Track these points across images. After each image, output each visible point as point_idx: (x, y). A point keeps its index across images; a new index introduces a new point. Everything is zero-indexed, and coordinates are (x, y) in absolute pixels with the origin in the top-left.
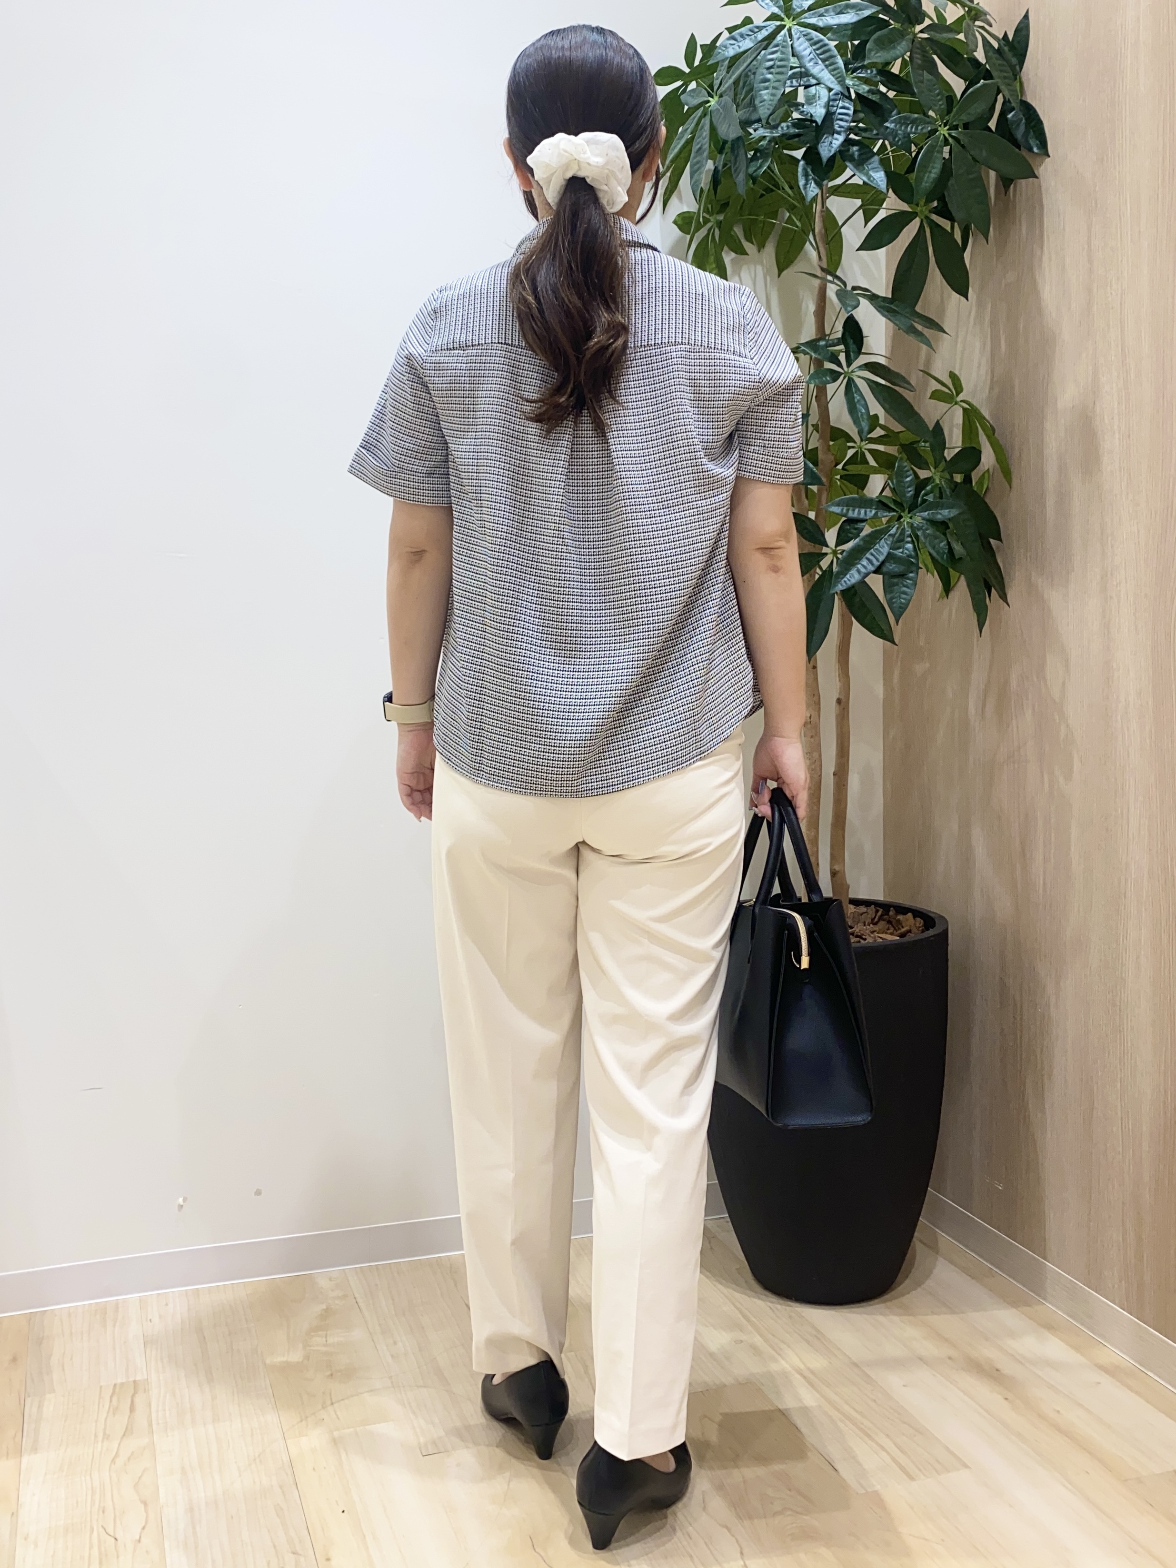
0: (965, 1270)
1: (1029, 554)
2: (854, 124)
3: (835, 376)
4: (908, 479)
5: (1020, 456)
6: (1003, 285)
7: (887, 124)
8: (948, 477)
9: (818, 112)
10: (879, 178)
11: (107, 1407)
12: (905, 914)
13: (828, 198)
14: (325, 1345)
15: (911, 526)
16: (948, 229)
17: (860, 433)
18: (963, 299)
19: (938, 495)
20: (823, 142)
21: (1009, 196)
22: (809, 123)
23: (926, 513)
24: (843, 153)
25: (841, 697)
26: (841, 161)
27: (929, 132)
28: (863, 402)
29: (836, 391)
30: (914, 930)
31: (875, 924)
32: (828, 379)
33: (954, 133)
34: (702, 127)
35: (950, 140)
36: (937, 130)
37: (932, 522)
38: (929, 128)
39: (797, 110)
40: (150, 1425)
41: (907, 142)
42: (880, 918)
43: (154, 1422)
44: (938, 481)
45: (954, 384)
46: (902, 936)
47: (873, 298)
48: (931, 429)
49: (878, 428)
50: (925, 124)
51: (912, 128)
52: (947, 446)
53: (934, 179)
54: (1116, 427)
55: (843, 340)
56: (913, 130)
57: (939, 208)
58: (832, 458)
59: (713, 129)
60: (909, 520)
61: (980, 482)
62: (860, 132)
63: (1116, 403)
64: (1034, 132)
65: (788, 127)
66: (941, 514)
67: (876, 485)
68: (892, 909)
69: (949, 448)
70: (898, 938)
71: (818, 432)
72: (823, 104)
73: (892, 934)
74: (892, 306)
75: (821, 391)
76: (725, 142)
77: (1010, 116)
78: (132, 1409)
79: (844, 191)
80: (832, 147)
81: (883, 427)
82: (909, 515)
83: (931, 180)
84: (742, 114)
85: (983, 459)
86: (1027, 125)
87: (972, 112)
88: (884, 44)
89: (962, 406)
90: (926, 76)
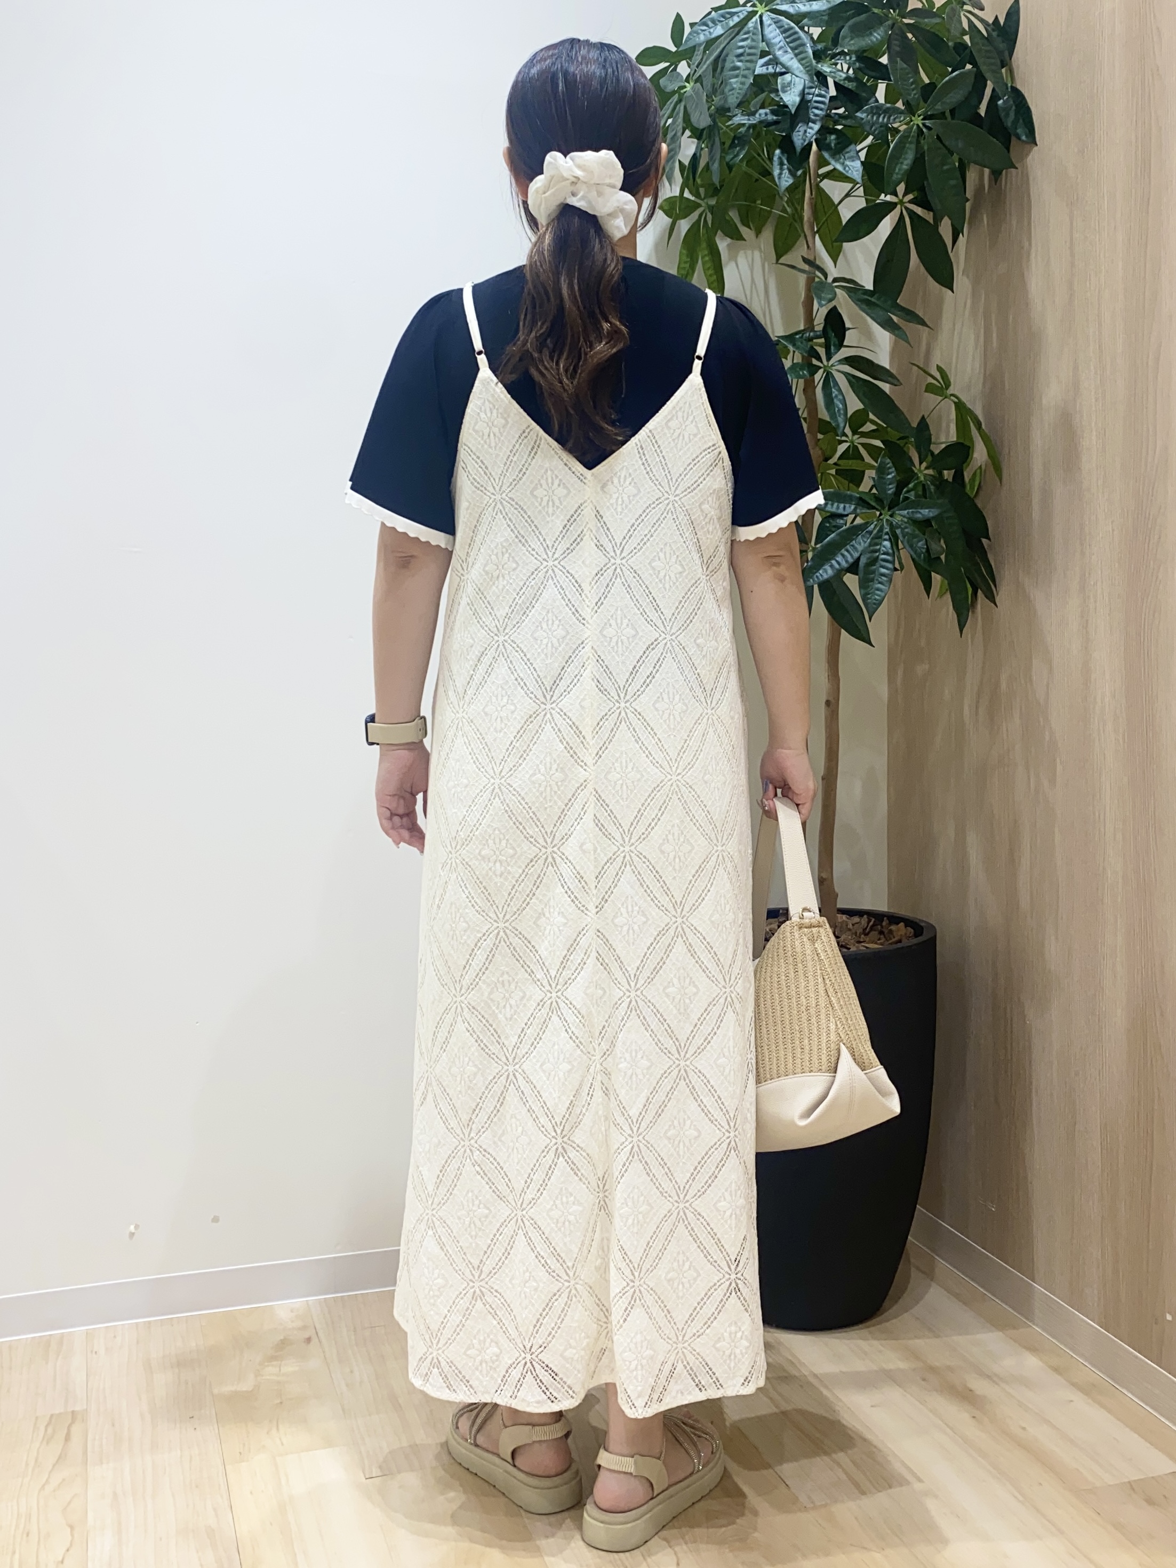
1: (1016, 555)
3: (814, 370)
4: (890, 476)
5: (1010, 451)
6: (995, 276)
8: (936, 474)
9: (791, 98)
10: (855, 168)
12: (897, 924)
15: (891, 525)
16: (930, 219)
18: (946, 290)
19: (920, 493)
20: (799, 131)
22: (785, 110)
23: (906, 512)
24: (819, 142)
25: (830, 699)
28: (840, 397)
30: (904, 939)
33: (928, 123)
35: (924, 130)
41: (884, 132)
42: (872, 929)
44: (922, 478)
45: (943, 379)
46: (891, 945)
47: (853, 290)
48: (915, 425)
50: (897, 113)
51: (884, 118)
53: (906, 170)
54: (1093, 425)
55: (825, 333)
57: (918, 199)
58: (820, 452)
59: (687, 116)
60: (888, 517)
61: (973, 479)
63: (1093, 400)
64: (1022, 118)
65: (766, 114)
68: (884, 918)
72: (797, 92)
73: (881, 944)
74: (873, 300)
77: (999, 102)
79: (834, 175)
80: (807, 136)
81: (873, 422)
82: (890, 513)
83: (902, 172)
85: (975, 455)
86: (1017, 112)
87: (948, 101)
88: (861, 30)
89: (952, 401)
90: (900, 64)
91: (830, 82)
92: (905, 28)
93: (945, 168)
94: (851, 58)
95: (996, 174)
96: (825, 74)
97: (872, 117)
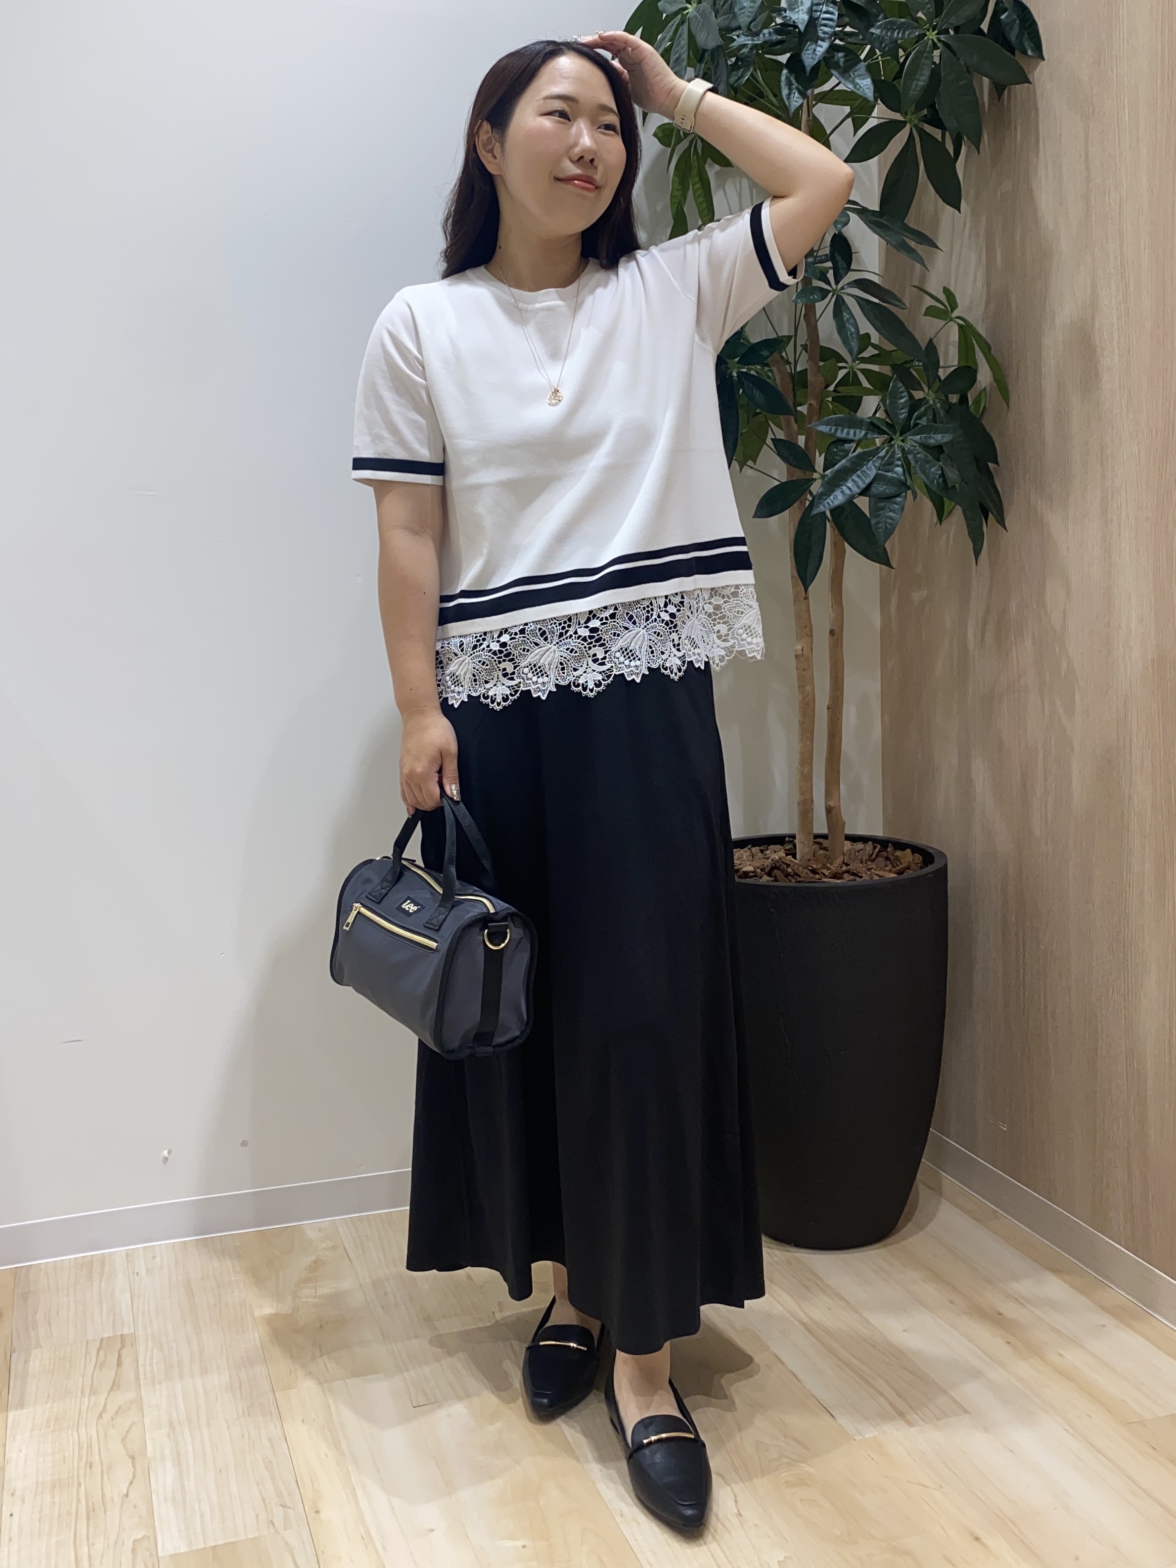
0: (969, 1213)
1: (1027, 477)
2: (840, 29)
3: (824, 293)
4: (902, 401)
5: (1018, 373)
6: (999, 194)
7: (872, 30)
8: (943, 398)
9: (800, 17)
10: (865, 85)
11: (94, 1361)
12: (903, 850)
13: (814, 106)
14: (314, 1297)
15: (903, 450)
16: (940, 140)
17: (851, 352)
18: (956, 211)
19: (931, 417)
20: (807, 50)
21: (1003, 101)
22: (791, 28)
23: (919, 437)
24: (828, 63)
25: (834, 628)
26: (826, 69)
27: (918, 36)
28: (852, 321)
29: (824, 310)
30: (913, 866)
31: (873, 861)
32: (816, 296)
33: (942, 37)
34: (680, 36)
35: (939, 44)
36: (926, 36)
37: (925, 447)
38: (917, 34)
39: (780, 15)
40: (138, 1379)
41: (895, 46)
42: (877, 855)
43: (141, 1376)
44: (931, 402)
45: (948, 301)
46: (900, 873)
47: (863, 212)
48: (923, 348)
49: (870, 348)
50: (911, 29)
51: (898, 33)
52: (941, 364)
53: (924, 86)
54: (1115, 344)
55: (831, 257)
56: (900, 35)
57: (928, 117)
58: (822, 379)
59: (691, 37)
60: (901, 443)
61: (977, 401)
62: (846, 37)
63: (1115, 318)
64: (1028, 34)
65: (770, 33)
66: (933, 438)
67: (870, 405)
68: (890, 845)
69: (942, 367)
70: (895, 875)
71: (807, 352)
72: (805, 10)
73: (890, 871)
74: (882, 221)
75: (810, 310)
76: (704, 51)
77: (1003, 17)
78: (119, 1364)
79: (831, 97)
80: (816, 55)
81: (875, 346)
82: (902, 438)
83: (918, 89)
84: (722, 20)
85: (979, 377)
87: (962, 14)
89: (958, 324)
97: (887, 33)
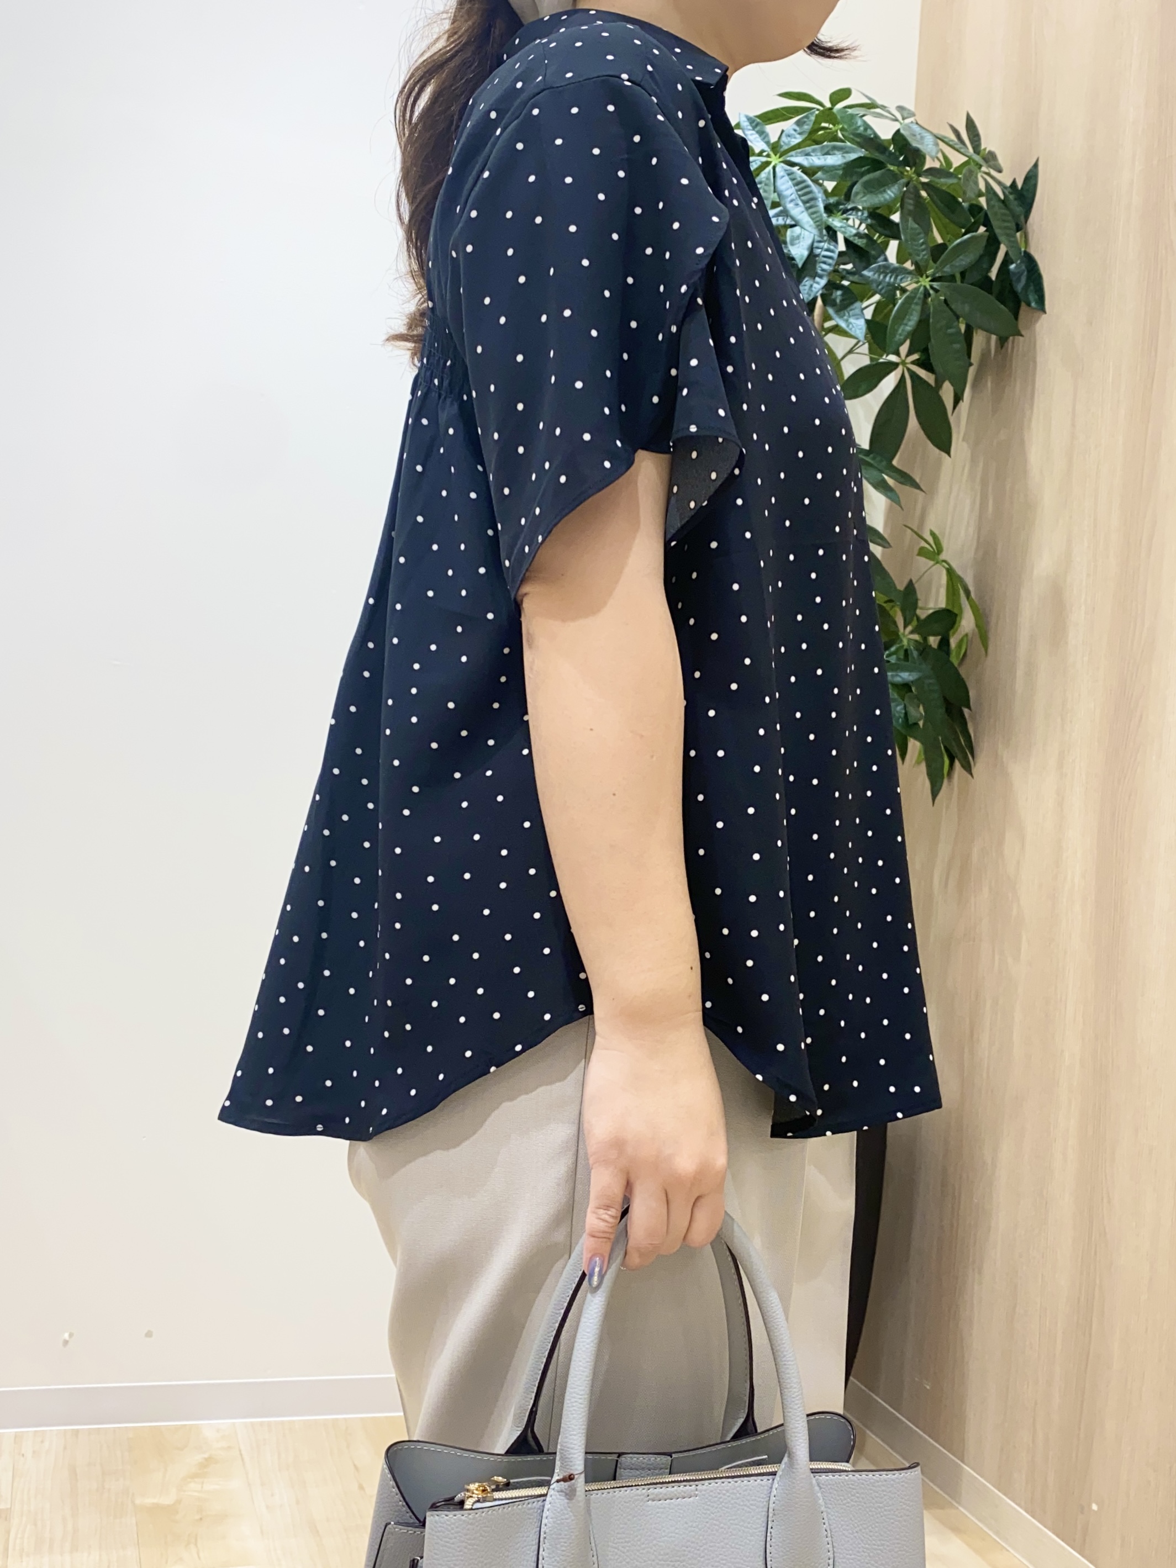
8: (922, 641)
10: (858, 326)
14: (201, 1492)
16: (932, 382)
18: (943, 454)
19: (902, 657)
33: (935, 285)
35: (931, 292)
36: (919, 282)
44: (905, 642)
45: (936, 544)
48: (901, 590)
50: (904, 274)
51: (891, 277)
52: (920, 604)
53: (909, 332)
54: (1083, 601)
56: (892, 280)
57: (922, 361)
61: (959, 645)
63: (1085, 575)
64: (1033, 287)
69: (921, 608)
72: (806, 245)
77: (1012, 267)
80: (812, 291)
83: (905, 333)
86: (1028, 278)
87: (957, 264)
88: (874, 187)
89: (944, 567)
90: (911, 223)
91: (840, 237)
92: (920, 186)
93: (950, 331)
94: (863, 214)
95: (1002, 341)
96: (836, 229)
97: (879, 276)
